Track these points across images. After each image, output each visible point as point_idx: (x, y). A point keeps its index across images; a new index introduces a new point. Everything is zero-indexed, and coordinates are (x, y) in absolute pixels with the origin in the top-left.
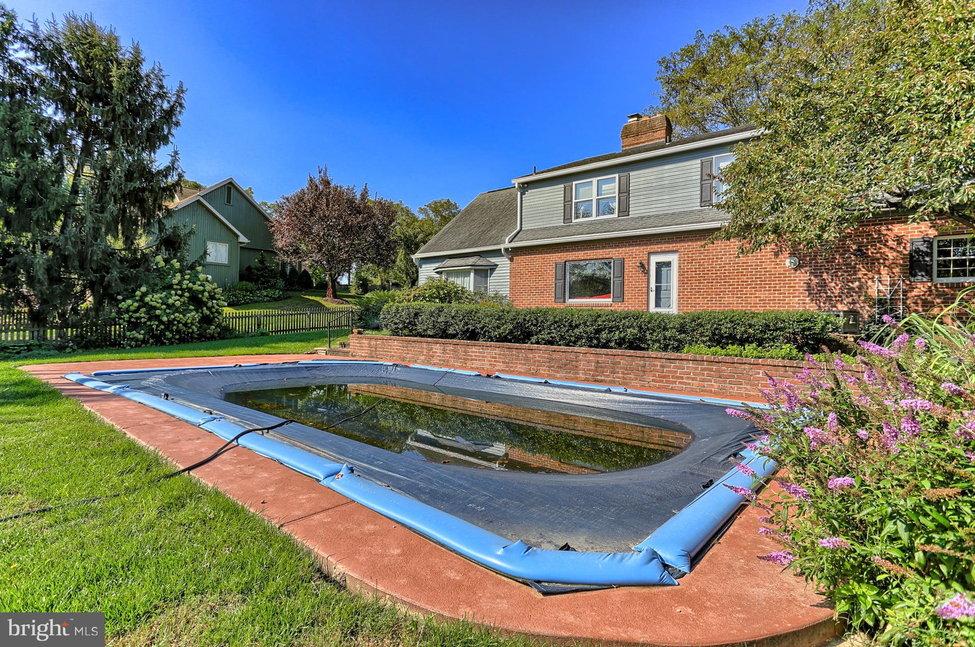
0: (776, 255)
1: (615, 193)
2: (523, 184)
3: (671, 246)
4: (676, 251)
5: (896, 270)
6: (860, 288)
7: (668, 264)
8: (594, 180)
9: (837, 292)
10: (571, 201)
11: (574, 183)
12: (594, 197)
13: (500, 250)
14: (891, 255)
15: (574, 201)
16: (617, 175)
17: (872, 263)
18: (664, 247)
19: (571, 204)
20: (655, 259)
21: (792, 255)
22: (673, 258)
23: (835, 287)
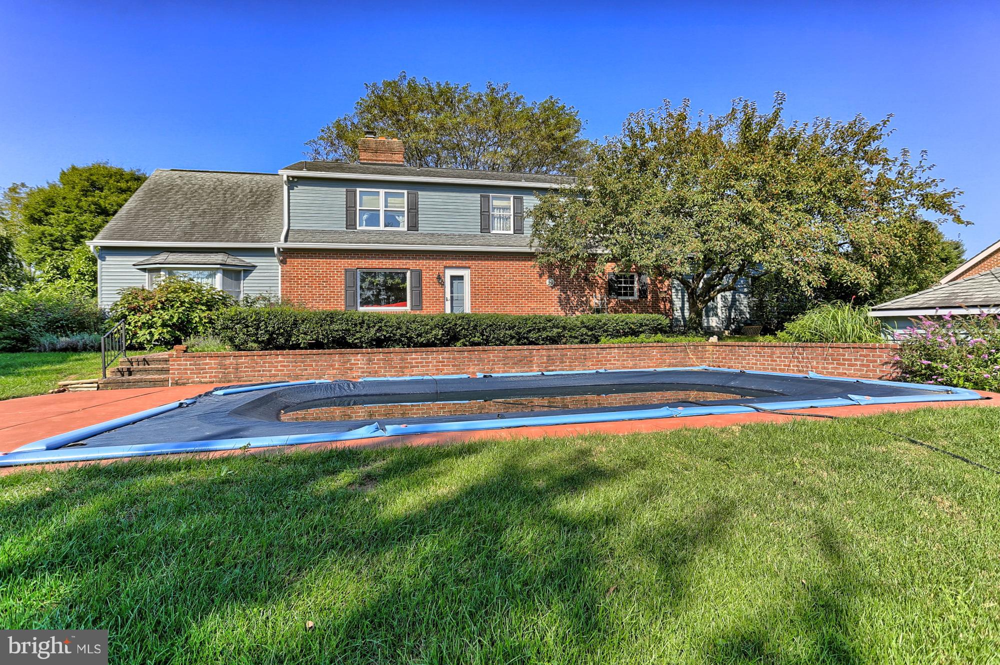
0: (540, 276)
1: (404, 207)
2: (293, 177)
3: (464, 263)
4: (469, 267)
5: (603, 291)
6: (587, 301)
7: (461, 278)
8: (382, 191)
9: (575, 303)
10: (355, 207)
11: (358, 190)
12: (382, 209)
13: (273, 249)
14: (600, 281)
15: (358, 208)
16: (406, 192)
17: (592, 285)
18: (458, 263)
19: (356, 211)
20: (449, 273)
21: (550, 277)
22: (466, 273)
23: (574, 300)
